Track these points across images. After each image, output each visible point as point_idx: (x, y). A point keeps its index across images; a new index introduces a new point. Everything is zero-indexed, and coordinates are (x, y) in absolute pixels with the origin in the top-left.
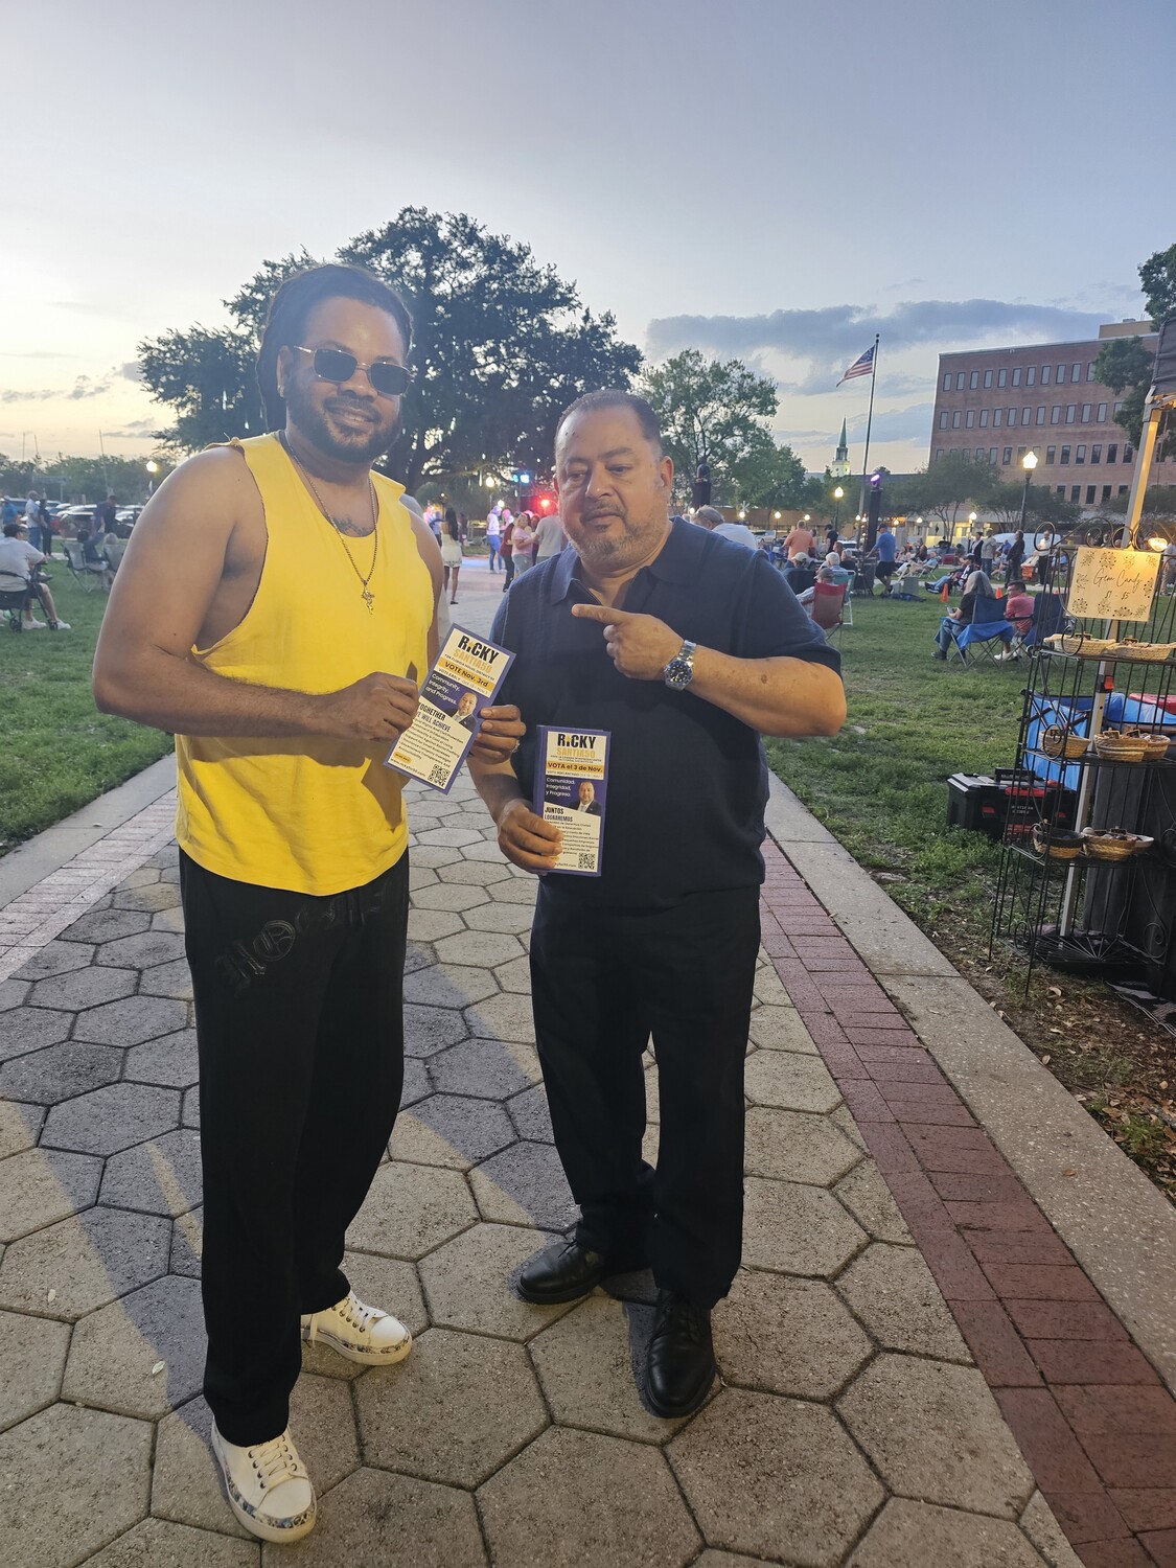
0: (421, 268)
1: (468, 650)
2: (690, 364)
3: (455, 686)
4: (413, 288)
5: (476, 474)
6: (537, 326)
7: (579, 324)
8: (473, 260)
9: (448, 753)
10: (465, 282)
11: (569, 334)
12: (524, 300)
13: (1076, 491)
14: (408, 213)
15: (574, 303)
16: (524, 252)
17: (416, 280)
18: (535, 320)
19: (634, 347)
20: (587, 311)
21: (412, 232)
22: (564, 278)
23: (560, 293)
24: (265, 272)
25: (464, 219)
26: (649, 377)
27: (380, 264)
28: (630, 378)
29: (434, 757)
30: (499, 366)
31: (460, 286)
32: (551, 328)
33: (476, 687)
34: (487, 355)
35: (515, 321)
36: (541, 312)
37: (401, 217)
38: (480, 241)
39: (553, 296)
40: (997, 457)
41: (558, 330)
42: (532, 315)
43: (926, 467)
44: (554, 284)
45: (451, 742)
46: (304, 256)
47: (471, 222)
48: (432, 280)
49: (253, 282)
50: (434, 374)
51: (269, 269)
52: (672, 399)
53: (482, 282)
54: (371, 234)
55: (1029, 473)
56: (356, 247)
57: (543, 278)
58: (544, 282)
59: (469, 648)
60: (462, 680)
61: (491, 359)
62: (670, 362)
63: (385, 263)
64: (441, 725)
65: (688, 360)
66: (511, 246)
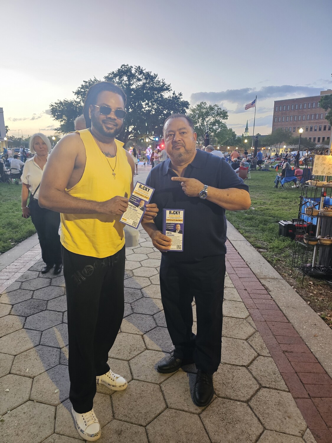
0: (127, 81)
1: (142, 189)
2: (203, 106)
3: (138, 199)
4: (125, 87)
5: (143, 138)
6: (160, 96)
7: (172, 95)
8: (142, 79)
9: (137, 218)
10: (140, 85)
11: (169, 98)
12: (156, 89)
13: (315, 139)
14: (123, 66)
15: (170, 89)
16: (156, 76)
17: (126, 85)
18: (159, 95)
19: (187, 101)
20: (174, 92)
21: (125, 71)
22: (167, 83)
23: (166, 87)
24: (84, 84)
25: (139, 67)
26: (192, 110)
27: (116, 80)
28: (186, 110)
29: (133, 219)
30: (149, 108)
31: (138, 86)
32: (164, 97)
33: (144, 199)
34: (146, 104)
35: (154, 95)
36: (161, 92)
37: (121, 67)
38: (144, 73)
39: (164, 88)
40: (291, 130)
41: (166, 97)
42: (158, 93)
43: (271, 133)
44: (164, 84)
45: (138, 214)
46: (95, 79)
47: (141, 68)
48: (130, 84)
49: (81, 86)
50: (131, 111)
51: (85, 83)
52: (198, 116)
53: (144, 84)
54: (113, 72)
55: (301, 134)
56: (109, 76)
57: (161, 83)
58: (162, 84)
59: (142, 188)
60: (140, 197)
61: (147, 106)
62: (197, 105)
63: (117, 80)
64: (135, 210)
65: (202, 104)
66: (152, 74)
